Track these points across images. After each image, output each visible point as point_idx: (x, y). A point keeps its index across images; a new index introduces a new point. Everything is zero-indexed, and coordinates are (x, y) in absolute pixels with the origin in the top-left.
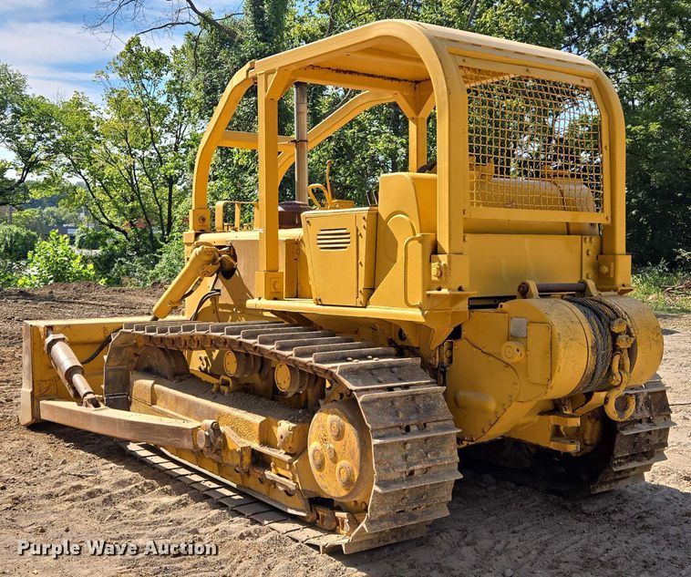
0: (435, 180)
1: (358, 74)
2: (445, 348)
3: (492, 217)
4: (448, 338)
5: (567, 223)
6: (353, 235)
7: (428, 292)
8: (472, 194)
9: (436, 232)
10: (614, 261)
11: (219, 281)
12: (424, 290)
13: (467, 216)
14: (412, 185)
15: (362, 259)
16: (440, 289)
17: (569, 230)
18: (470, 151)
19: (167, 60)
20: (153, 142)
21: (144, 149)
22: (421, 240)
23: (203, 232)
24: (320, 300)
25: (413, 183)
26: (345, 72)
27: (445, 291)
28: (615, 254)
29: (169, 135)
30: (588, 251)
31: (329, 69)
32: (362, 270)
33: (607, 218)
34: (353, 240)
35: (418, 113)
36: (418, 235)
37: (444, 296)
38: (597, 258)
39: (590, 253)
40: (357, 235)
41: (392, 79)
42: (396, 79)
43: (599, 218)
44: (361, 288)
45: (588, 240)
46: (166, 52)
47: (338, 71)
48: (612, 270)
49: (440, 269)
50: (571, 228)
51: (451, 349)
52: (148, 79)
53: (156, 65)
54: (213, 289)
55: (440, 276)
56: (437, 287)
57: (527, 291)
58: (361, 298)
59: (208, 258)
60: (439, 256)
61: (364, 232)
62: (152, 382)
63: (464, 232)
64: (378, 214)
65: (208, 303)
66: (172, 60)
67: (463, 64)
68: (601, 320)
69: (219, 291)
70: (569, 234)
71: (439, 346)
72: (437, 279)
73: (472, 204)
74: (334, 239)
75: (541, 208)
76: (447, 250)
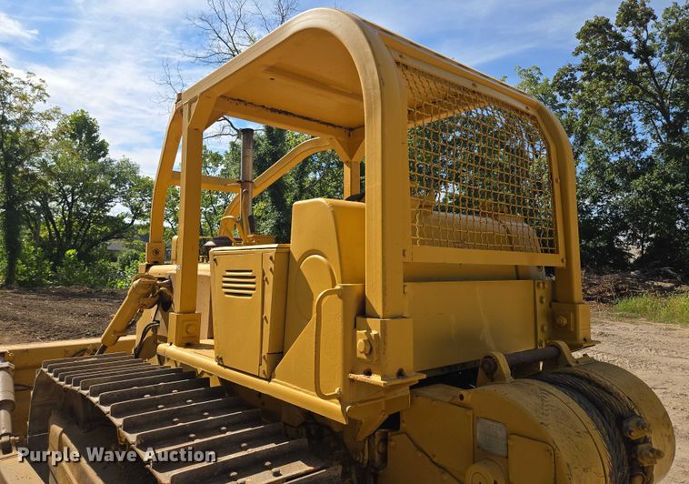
0: (363, 210)
1: (294, 115)
2: (377, 439)
3: (440, 260)
4: (381, 427)
5: (516, 266)
6: (258, 280)
7: (352, 376)
8: (414, 229)
9: (363, 281)
10: (575, 312)
11: (159, 313)
12: (345, 373)
13: (407, 260)
14: (331, 215)
15: (268, 313)
16: (369, 373)
17: (518, 274)
18: (411, 168)
19: (221, 158)
20: (212, 203)
21: (207, 207)
22: (342, 294)
23: (156, 263)
24: (221, 359)
25: (333, 212)
26: (280, 112)
27: (376, 379)
28: (573, 303)
29: (221, 200)
30: (542, 298)
31: (263, 107)
32: (267, 327)
33: (562, 261)
34: (258, 286)
35: (351, 157)
36: (338, 287)
37: (375, 386)
38: (550, 305)
39: (544, 300)
40: (263, 281)
41: (328, 124)
42: (331, 125)
43: (554, 260)
44: (265, 352)
45: (541, 285)
46: (221, 154)
47: (273, 110)
48: (572, 321)
49: (369, 341)
50: (520, 272)
51: (385, 440)
52: (210, 168)
53: (215, 160)
54: (154, 320)
55: (370, 353)
56: (365, 368)
57: (496, 368)
58: (264, 367)
59: (145, 291)
60: (368, 320)
61: (270, 276)
62: (62, 429)
63: (405, 281)
64: (289, 253)
65: (150, 333)
66: (224, 158)
67: (399, 59)
68: (603, 415)
69: (158, 322)
70: (518, 279)
71: (369, 437)
72: (364, 356)
73: (414, 242)
74: (239, 282)
75: (495, 248)
76: (379, 311)
